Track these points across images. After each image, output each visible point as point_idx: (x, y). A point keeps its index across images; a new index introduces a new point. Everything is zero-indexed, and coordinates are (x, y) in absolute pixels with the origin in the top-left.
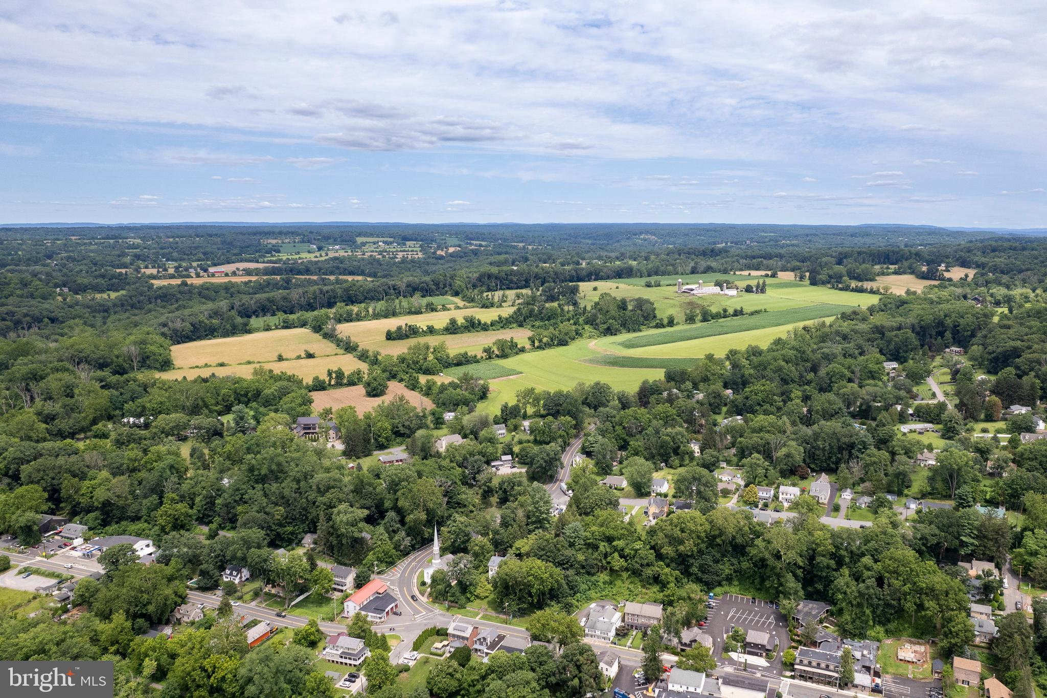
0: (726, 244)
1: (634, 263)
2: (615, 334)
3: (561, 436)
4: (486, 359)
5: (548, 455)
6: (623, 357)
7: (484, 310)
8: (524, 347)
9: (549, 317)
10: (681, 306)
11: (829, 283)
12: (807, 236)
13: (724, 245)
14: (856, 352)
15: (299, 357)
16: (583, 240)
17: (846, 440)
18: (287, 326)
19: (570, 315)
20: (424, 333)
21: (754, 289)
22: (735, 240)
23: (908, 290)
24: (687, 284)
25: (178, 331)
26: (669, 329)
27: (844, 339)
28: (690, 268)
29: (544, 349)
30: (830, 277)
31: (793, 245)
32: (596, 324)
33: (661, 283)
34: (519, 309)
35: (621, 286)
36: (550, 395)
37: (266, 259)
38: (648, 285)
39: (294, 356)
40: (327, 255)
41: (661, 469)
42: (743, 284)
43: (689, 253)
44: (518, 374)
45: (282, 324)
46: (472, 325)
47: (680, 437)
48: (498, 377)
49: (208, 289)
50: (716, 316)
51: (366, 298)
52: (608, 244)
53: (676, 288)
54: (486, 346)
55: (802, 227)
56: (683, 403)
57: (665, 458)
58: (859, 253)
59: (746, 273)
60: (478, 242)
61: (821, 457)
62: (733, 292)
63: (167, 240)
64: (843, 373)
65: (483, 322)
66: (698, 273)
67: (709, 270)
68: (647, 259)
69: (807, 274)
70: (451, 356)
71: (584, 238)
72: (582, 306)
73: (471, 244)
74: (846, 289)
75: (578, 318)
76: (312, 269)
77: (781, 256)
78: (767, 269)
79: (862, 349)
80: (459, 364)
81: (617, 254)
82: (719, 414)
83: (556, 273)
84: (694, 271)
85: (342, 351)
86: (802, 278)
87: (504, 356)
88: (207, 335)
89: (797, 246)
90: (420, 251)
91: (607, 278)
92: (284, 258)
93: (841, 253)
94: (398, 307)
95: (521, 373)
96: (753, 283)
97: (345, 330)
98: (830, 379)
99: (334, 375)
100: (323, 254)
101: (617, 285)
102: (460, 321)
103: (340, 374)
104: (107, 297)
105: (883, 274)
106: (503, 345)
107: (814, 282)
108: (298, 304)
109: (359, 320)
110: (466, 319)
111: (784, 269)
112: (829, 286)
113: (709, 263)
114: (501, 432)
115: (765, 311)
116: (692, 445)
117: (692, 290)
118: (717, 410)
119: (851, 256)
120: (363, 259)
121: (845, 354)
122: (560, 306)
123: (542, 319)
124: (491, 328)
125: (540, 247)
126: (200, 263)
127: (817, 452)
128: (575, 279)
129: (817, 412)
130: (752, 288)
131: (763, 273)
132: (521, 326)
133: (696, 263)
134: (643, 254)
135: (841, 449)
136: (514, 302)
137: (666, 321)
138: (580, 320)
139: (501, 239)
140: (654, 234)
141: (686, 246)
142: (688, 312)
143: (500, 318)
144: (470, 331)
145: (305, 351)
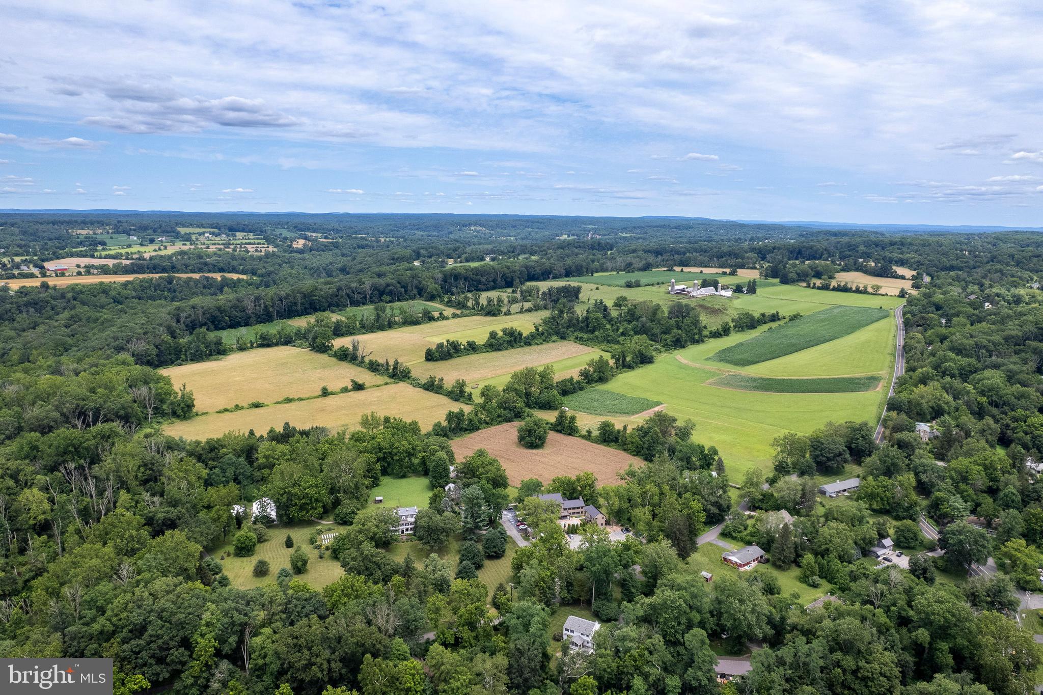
4: (586, 384)
11: (799, 281)
15: (345, 390)
20: (467, 351)
21: (745, 290)
29: (634, 368)
30: (798, 275)
33: (641, 282)
38: (628, 285)
39: (340, 388)
40: (166, 248)
46: (514, 339)
62: (728, 293)
65: (524, 335)
67: (649, 266)
74: (826, 287)
76: (179, 266)
92: (122, 253)
95: (660, 403)
100: (162, 248)
102: (500, 334)
107: (783, 281)
108: (253, 313)
110: (504, 331)
112: (803, 284)
115: (800, 316)
117: (686, 291)
120: (216, 254)
124: (533, 342)
130: (742, 288)
131: (718, 270)
137: (721, 330)
144: (512, 346)
145: (353, 381)
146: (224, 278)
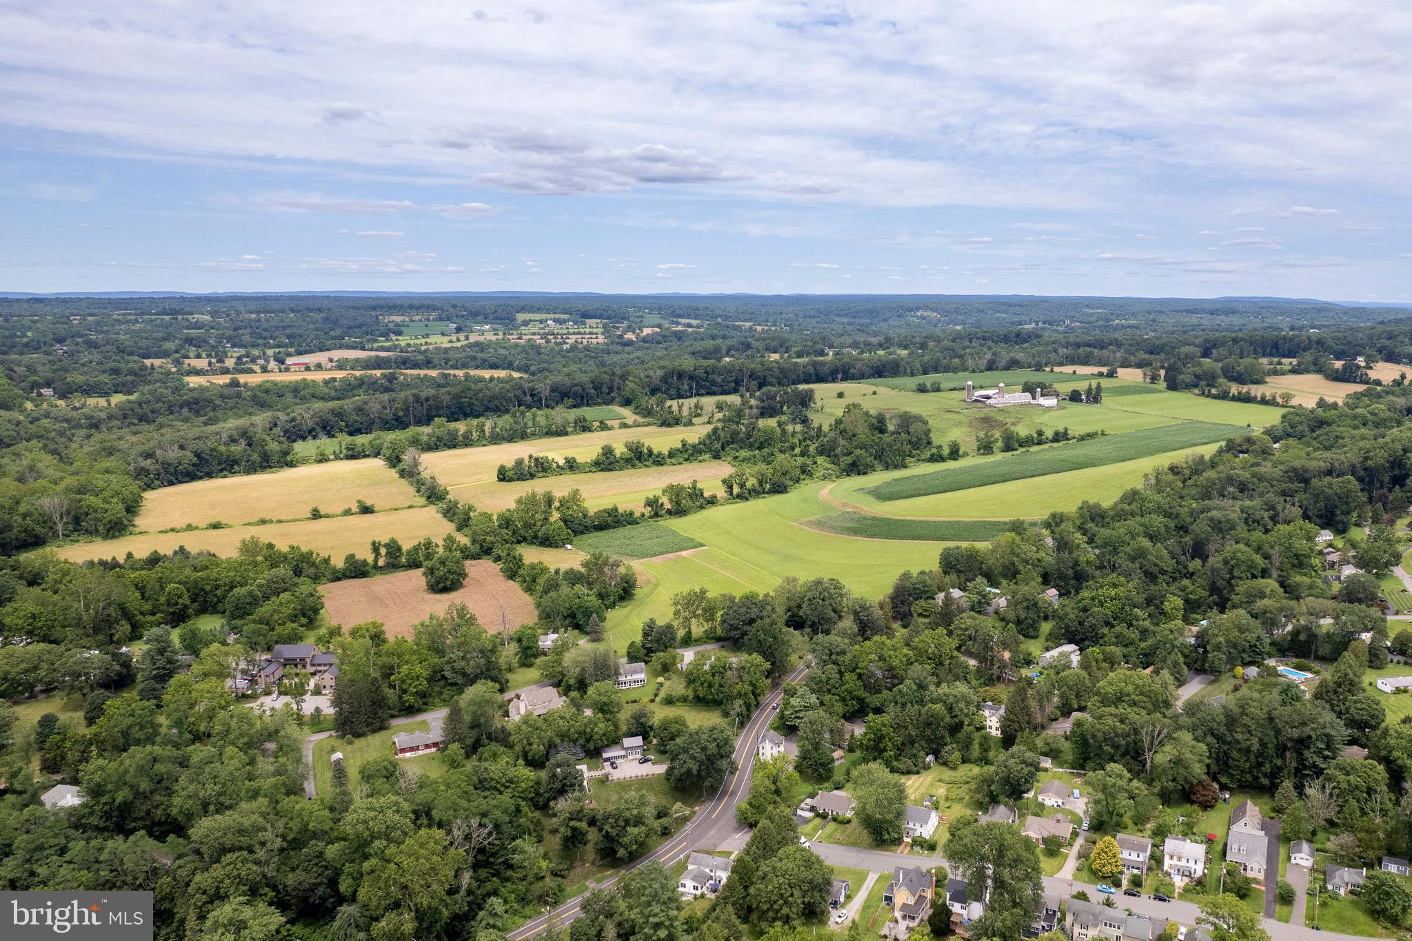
0: (1037, 324)
1: (905, 353)
2: (865, 473)
3: (740, 695)
4: (651, 517)
5: (704, 749)
6: (874, 519)
7: (664, 429)
8: (714, 497)
9: (761, 443)
10: (970, 424)
11: (1196, 386)
12: (1149, 313)
13: (1033, 325)
14: (1266, 515)
15: (348, 512)
16: (836, 319)
17: (1295, 733)
18: (353, 454)
19: (796, 441)
20: (560, 470)
21: (1083, 397)
22: (1049, 318)
23: (1322, 400)
24: (981, 387)
25: (169, 465)
26: (951, 465)
27: (1242, 491)
28: (986, 361)
29: (747, 499)
30: (1198, 377)
31: (1131, 327)
32: (836, 456)
33: (942, 386)
34: (715, 430)
35: (880, 390)
36: (733, 601)
37: (375, 345)
38: (922, 389)
39: (340, 510)
40: (467, 338)
41: (927, 767)
42: (1065, 388)
43: (984, 339)
44: (696, 547)
45: (345, 452)
46: (639, 457)
47: (962, 705)
48: (661, 553)
49: (267, 391)
50: (1027, 442)
51: (487, 409)
52: (871, 324)
53: (964, 395)
54: (651, 497)
55: (1140, 300)
56: (969, 621)
57: (934, 746)
58: (1235, 340)
59: (1068, 369)
60: (687, 321)
61: (1241, 763)
62: (1051, 402)
63: (247, 316)
64: (1252, 561)
65: (655, 452)
66: (997, 369)
67: (1013, 364)
68: (923, 346)
69: (1162, 372)
70: (591, 513)
71: (838, 315)
72: (815, 424)
73: (678, 324)
74: (1224, 396)
75: (808, 446)
76: (436, 361)
77: (1119, 345)
78: (1101, 363)
79: (1274, 509)
80: (602, 527)
81: (881, 338)
82: (1036, 637)
83: (782, 370)
84: (991, 367)
85: (423, 501)
86: (1154, 379)
87: (679, 511)
88: (221, 471)
89: (1136, 327)
90: (602, 333)
91: (861, 377)
92: (403, 344)
93: (1207, 341)
94: (530, 424)
95: (702, 545)
96: (1082, 386)
97: (436, 465)
98: (1231, 571)
99: (383, 551)
100: (462, 338)
101: (874, 388)
102: (620, 450)
103: (394, 549)
104: (105, 404)
105: (1275, 373)
106: (678, 495)
107: (1173, 386)
108: (379, 418)
109: (467, 445)
110: (627, 446)
111: (1126, 364)
112: (1196, 391)
113: (1013, 355)
114: (635, 677)
115: (1103, 434)
116: (987, 713)
117: (988, 398)
118: (1031, 632)
119: (1223, 344)
120: (516, 345)
121: (1246, 519)
122: (780, 426)
123: (751, 447)
124: (668, 461)
125: (773, 329)
126: (277, 350)
127: (1235, 754)
128: (813, 378)
129: (1218, 648)
130: (1081, 395)
131: (1095, 370)
132: (716, 457)
133: (994, 354)
134: (917, 339)
135: (1281, 749)
136: (712, 417)
137: (946, 451)
138: (811, 449)
139: (721, 316)
140: (935, 310)
141: (979, 327)
142: (982, 435)
143: (684, 445)
144: (633, 466)
145: (359, 501)
146: (467, 376)
